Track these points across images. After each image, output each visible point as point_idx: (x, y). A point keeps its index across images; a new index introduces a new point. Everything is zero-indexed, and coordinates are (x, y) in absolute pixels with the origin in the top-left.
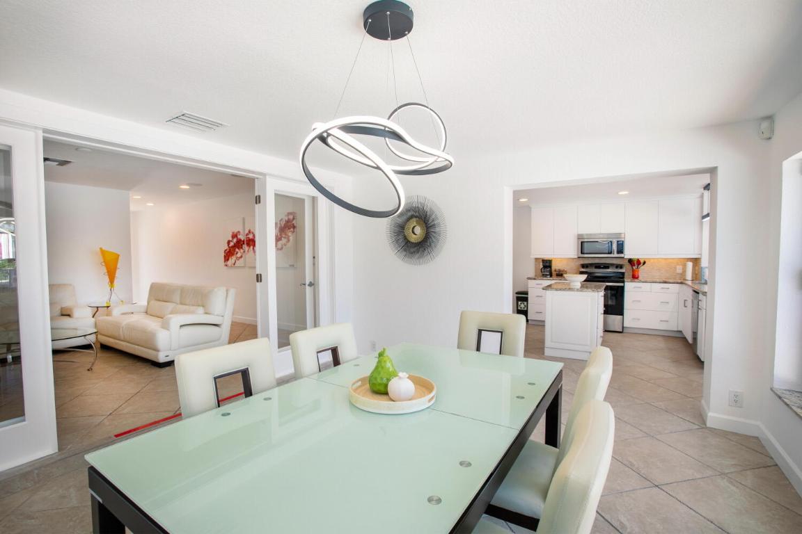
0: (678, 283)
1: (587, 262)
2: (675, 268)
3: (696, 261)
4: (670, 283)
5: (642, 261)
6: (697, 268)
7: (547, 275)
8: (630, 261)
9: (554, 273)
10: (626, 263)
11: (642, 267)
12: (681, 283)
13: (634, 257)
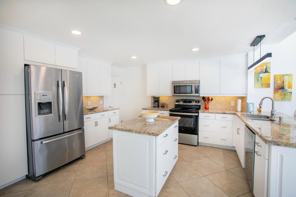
0: (232, 114)
1: (179, 98)
2: (230, 103)
3: (243, 99)
4: (227, 114)
5: (210, 98)
6: (243, 103)
7: (156, 106)
8: (204, 98)
9: (160, 105)
10: (201, 99)
11: (211, 102)
12: (235, 114)
13: (206, 96)
